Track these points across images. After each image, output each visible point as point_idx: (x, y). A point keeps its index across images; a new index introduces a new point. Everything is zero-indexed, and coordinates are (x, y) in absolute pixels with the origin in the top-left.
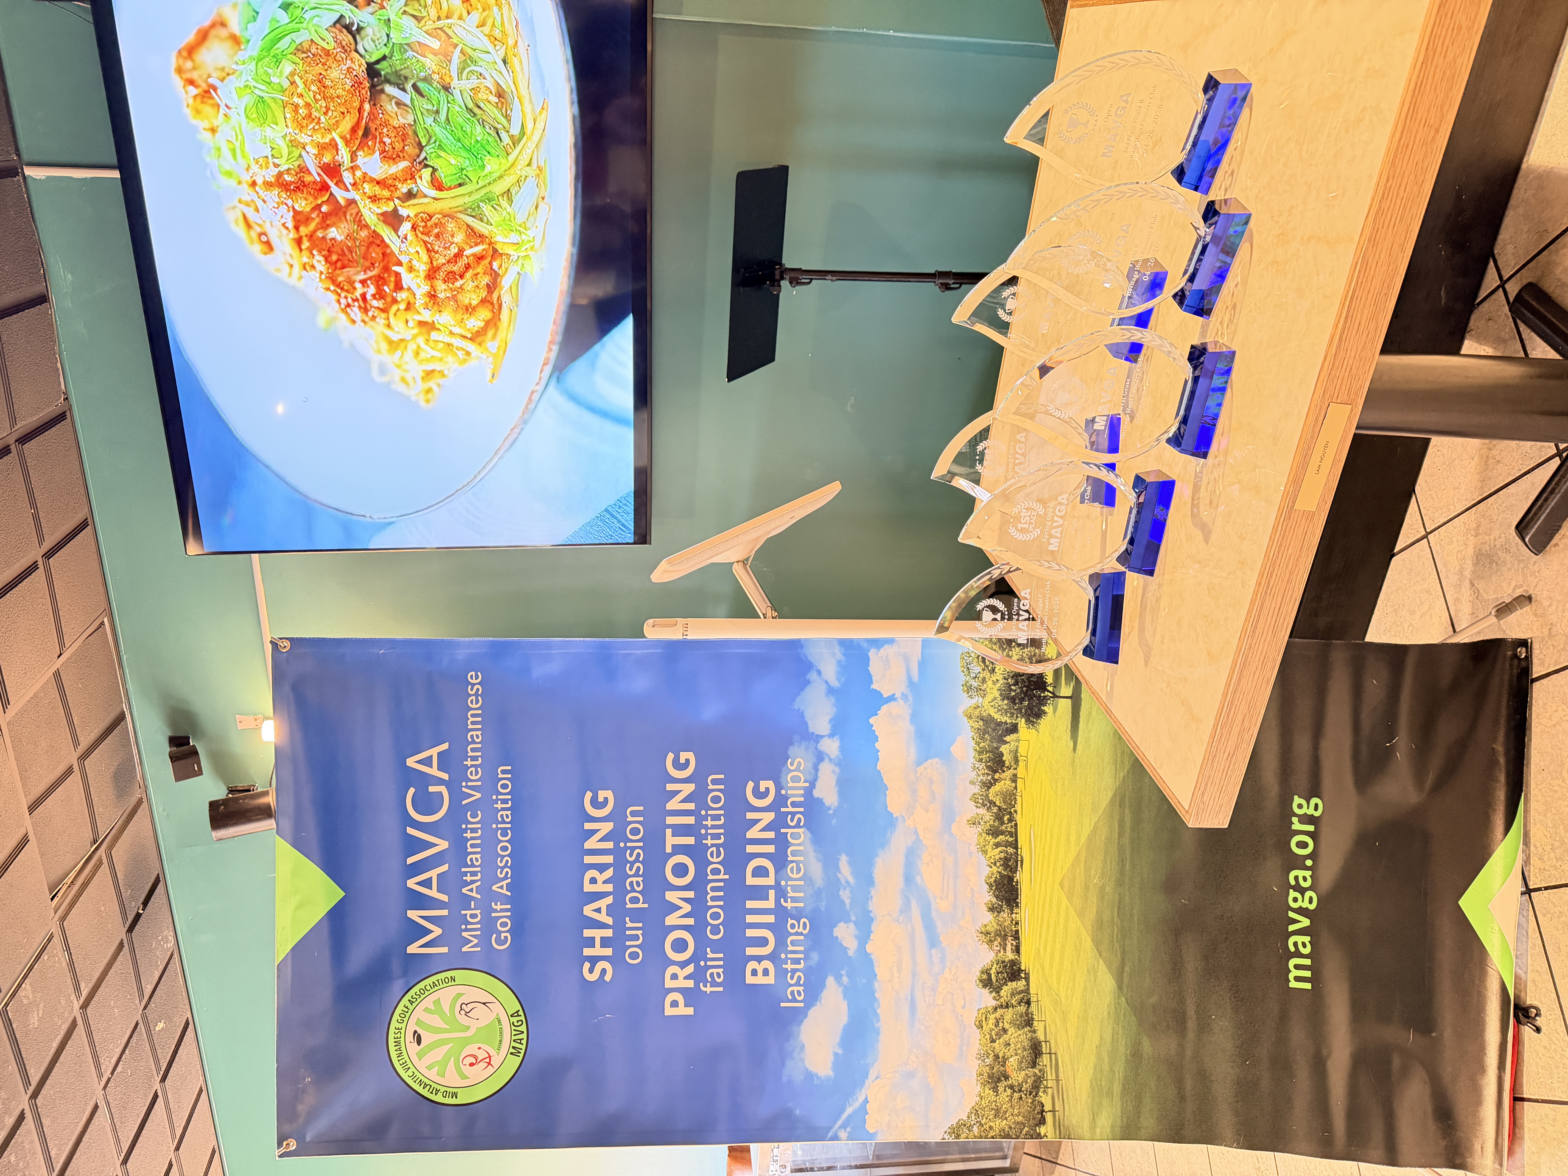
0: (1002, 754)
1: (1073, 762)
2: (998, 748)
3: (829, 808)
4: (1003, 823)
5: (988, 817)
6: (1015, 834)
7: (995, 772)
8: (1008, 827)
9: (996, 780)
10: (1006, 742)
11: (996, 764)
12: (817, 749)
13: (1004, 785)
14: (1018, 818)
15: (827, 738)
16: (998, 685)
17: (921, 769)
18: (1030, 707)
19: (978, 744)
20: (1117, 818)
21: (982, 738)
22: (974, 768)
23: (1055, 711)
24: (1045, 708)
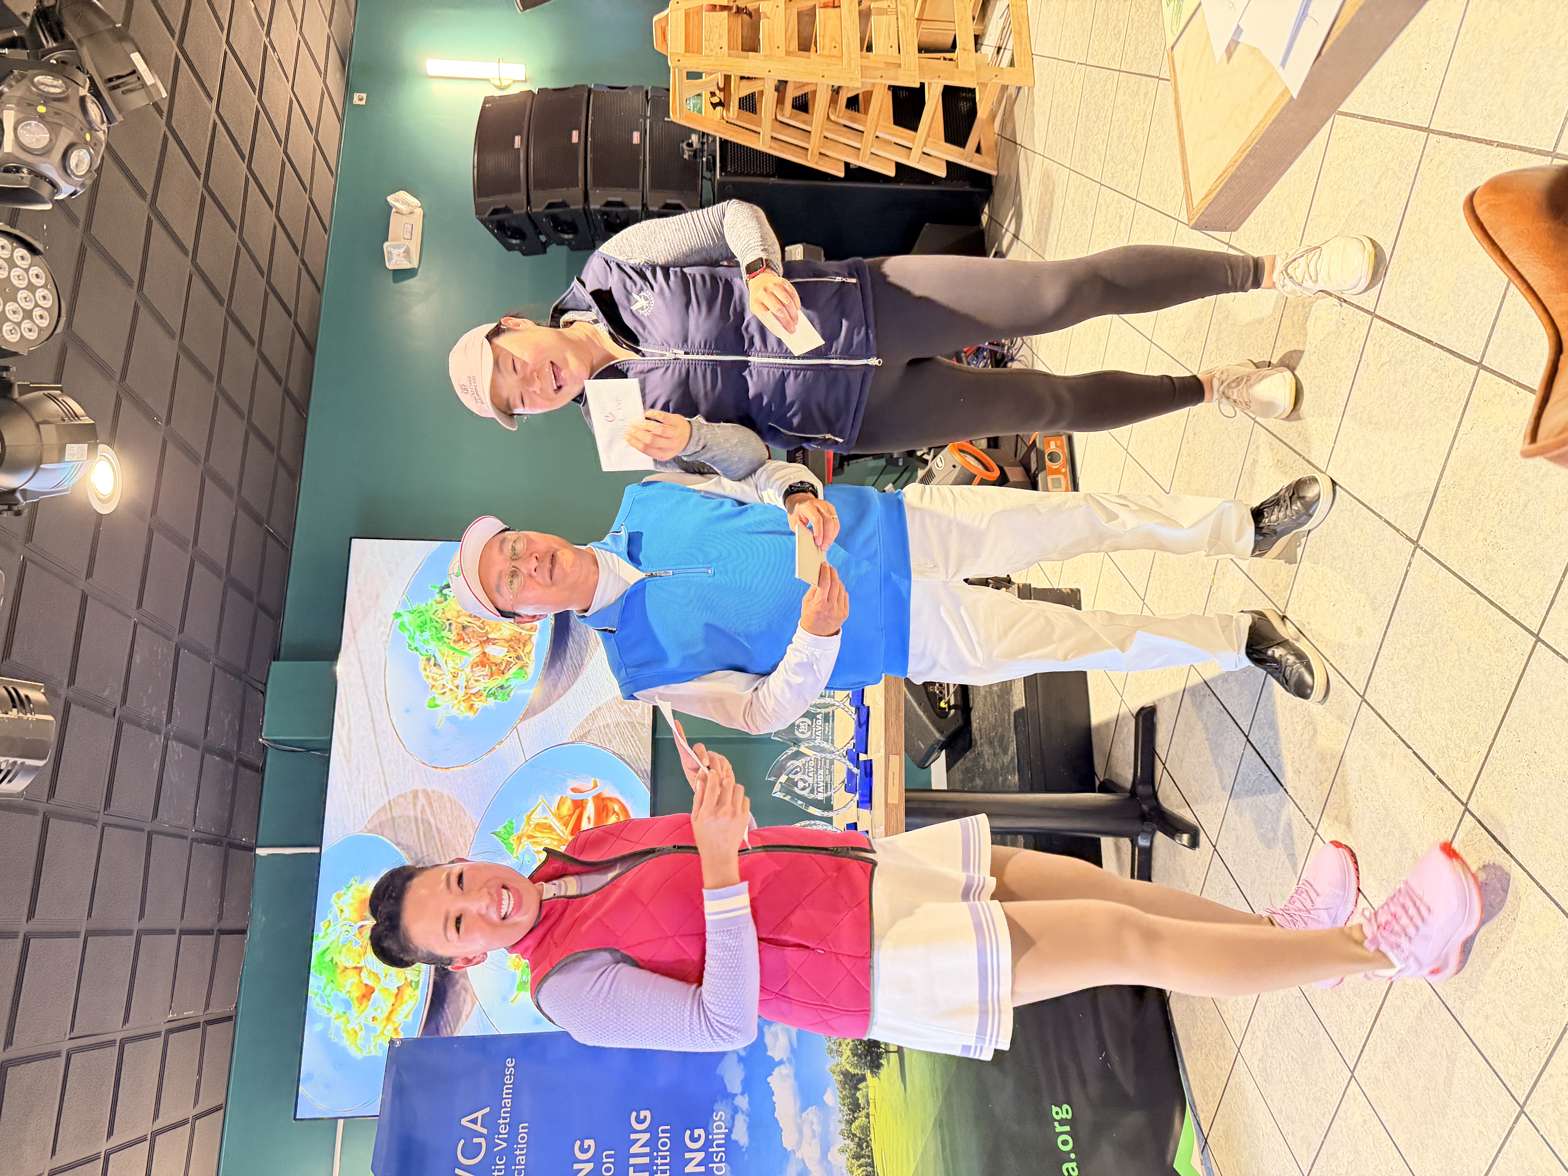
0: (858, 1099)
1: (905, 1100)
2: (855, 1094)
3: (743, 1147)
4: (862, 1149)
5: (852, 1146)
6: (871, 1157)
7: (854, 1112)
8: (865, 1152)
9: (855, 1118)
10: (859, 1089)
11: (855, 1107)
12: (733, 1104)
13: (861, 1121)
14: (873, 1144)
15: (739, 1096)
16: (849, 1046)
17: (804, 1115)
18: (872, 1061)
19: (841, 1092)
20: (939, 1138)
21: (844, 1088)
22: (841, 1111)
23: (888, 1063)
24: (881, 1061)
